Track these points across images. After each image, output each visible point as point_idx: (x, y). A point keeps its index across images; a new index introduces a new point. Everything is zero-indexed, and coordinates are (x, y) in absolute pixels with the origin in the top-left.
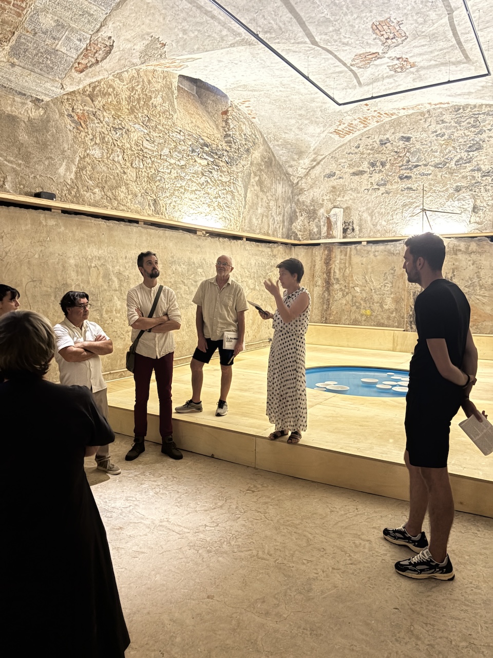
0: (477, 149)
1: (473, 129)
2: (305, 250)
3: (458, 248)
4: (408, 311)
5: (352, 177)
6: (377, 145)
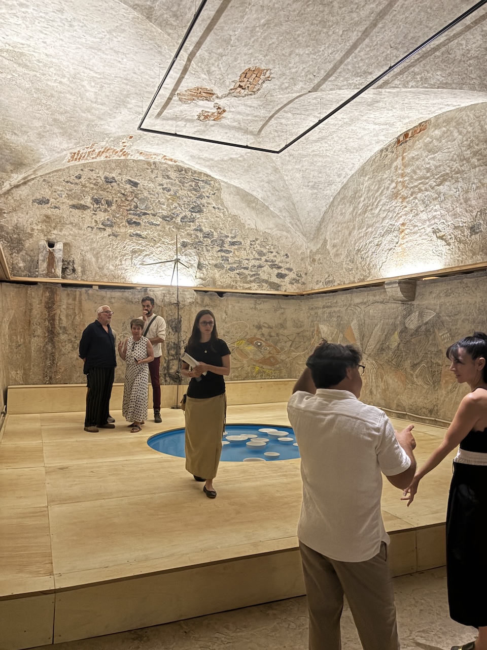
1: (194, 192)
5: (71, 209)
6: (101, 181)
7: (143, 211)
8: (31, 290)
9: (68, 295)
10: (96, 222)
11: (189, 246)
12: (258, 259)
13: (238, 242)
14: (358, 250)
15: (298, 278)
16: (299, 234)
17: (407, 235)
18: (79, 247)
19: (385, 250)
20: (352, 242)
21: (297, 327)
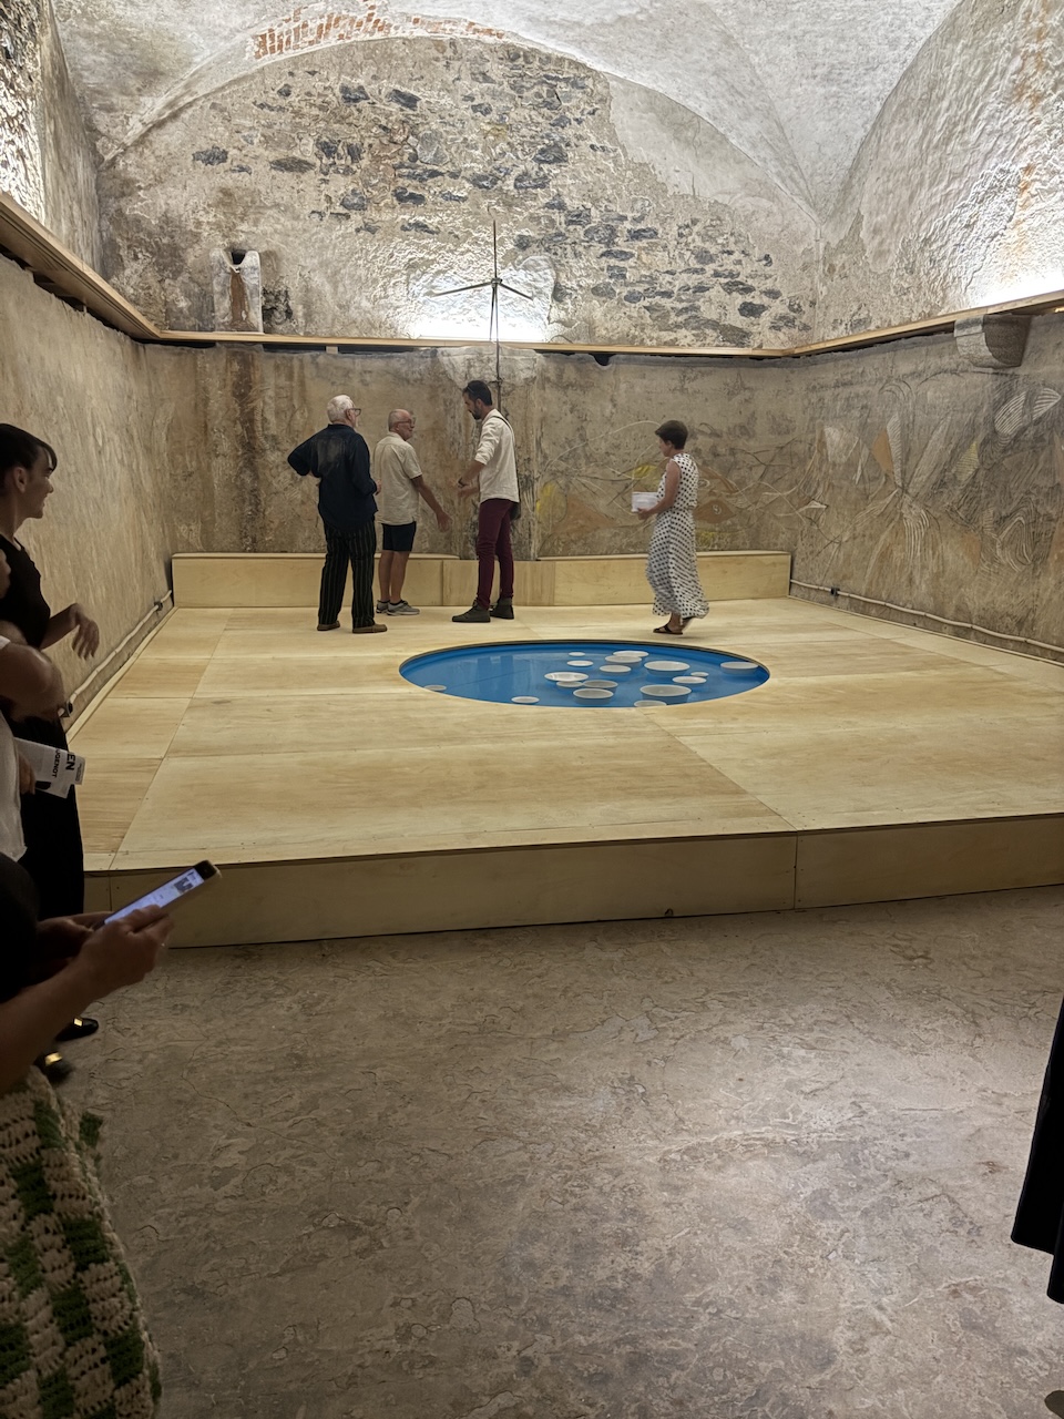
0: (556, 159)
1: (546, 111)
4: (468, 514)
5: (274, 172)
6: (334, 98)
7: (429, 167)
8: (203, 358)
9: (277, 367)
10: (328, 198)
11: (534, 246)
12: (696, 271)
13: (650, 229)
14: (926, 241)
15: (792, 314)
16: (798, 201)
17: (1033, 196)
18: (297, 260)
19: (982, 238)
20: (915, 221)
21: (779, 434)
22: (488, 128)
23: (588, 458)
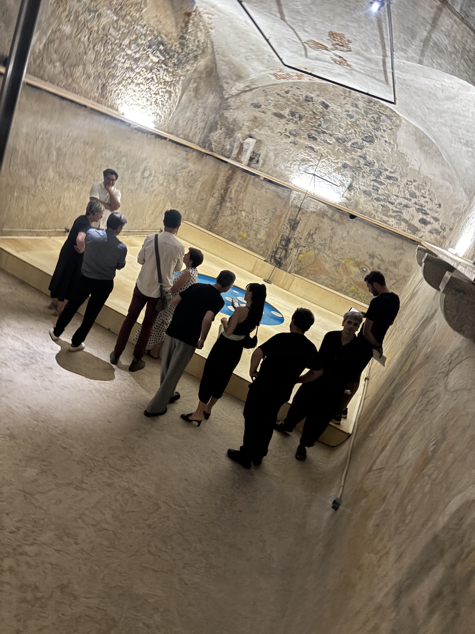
0: (370, 141)
1: (373, 124)
2: (214, 163)
3: (327, 213)
4: (273, 247)
5: (273, 116)
6: (302, 99)
7: (323, 130)
8: (222, 166)
9: (242, 177)
10: (286, 130)
11: (349, 168)
12: (407, 199)
13: (395, 177)
15: (441, 230)
18: (267, 146)
22: (350, 123)
23: (330, 248)
